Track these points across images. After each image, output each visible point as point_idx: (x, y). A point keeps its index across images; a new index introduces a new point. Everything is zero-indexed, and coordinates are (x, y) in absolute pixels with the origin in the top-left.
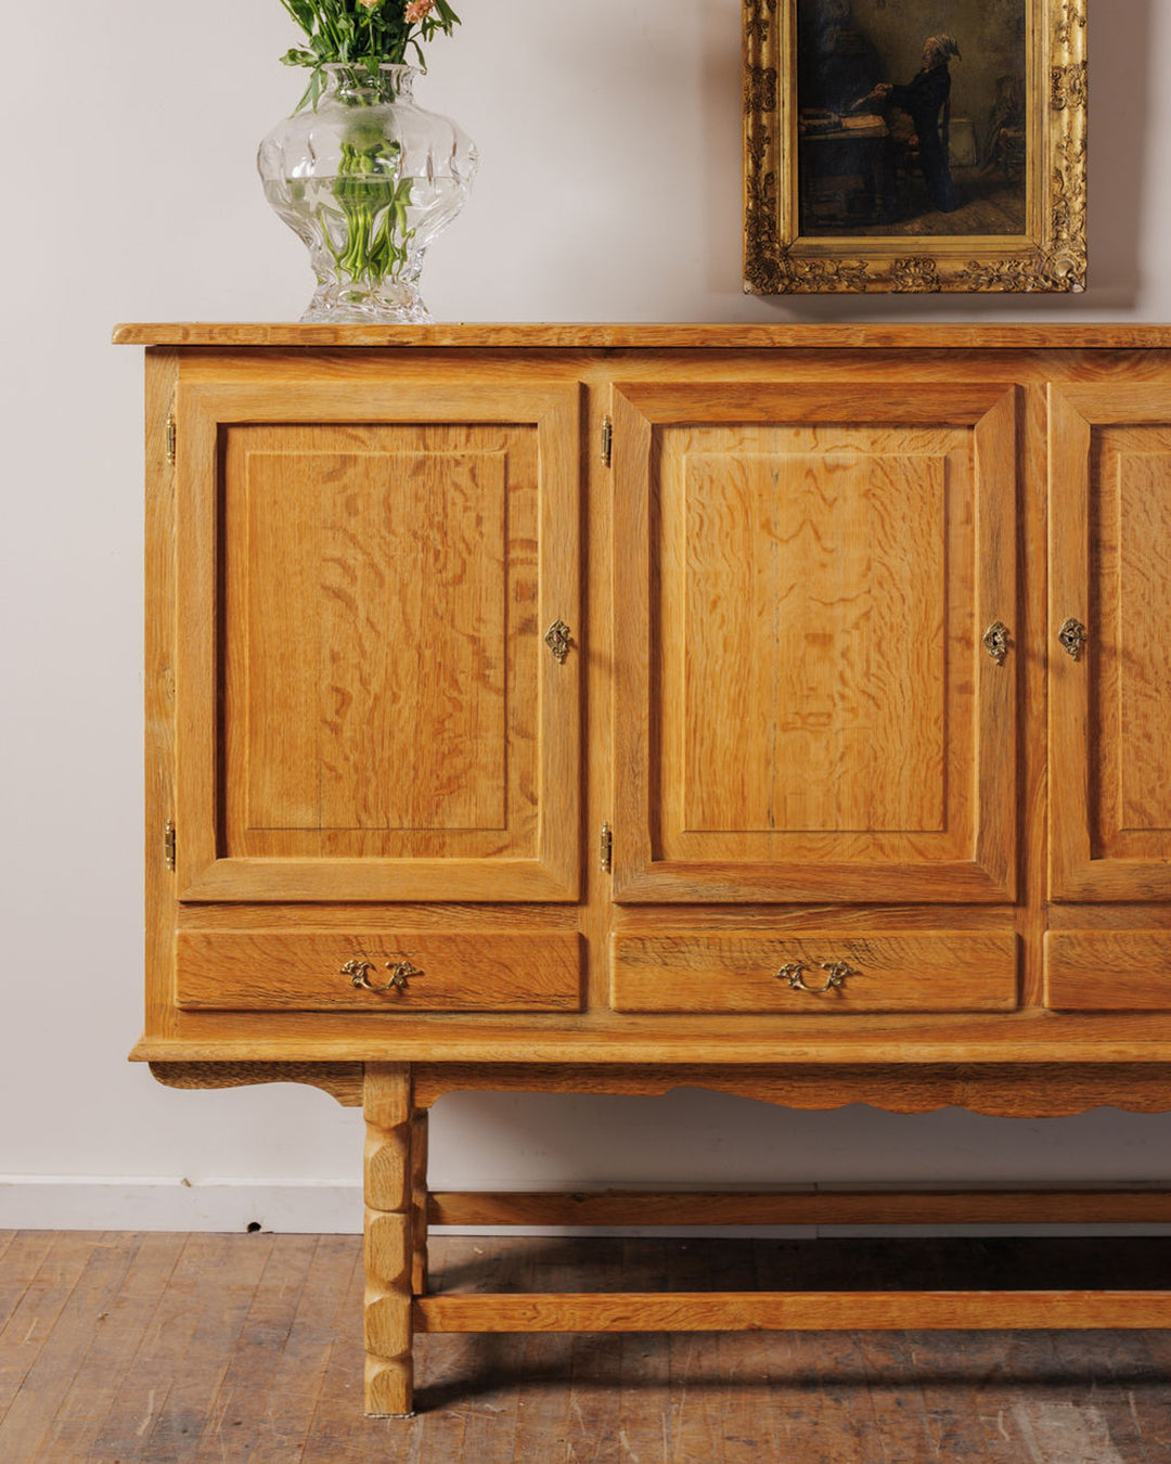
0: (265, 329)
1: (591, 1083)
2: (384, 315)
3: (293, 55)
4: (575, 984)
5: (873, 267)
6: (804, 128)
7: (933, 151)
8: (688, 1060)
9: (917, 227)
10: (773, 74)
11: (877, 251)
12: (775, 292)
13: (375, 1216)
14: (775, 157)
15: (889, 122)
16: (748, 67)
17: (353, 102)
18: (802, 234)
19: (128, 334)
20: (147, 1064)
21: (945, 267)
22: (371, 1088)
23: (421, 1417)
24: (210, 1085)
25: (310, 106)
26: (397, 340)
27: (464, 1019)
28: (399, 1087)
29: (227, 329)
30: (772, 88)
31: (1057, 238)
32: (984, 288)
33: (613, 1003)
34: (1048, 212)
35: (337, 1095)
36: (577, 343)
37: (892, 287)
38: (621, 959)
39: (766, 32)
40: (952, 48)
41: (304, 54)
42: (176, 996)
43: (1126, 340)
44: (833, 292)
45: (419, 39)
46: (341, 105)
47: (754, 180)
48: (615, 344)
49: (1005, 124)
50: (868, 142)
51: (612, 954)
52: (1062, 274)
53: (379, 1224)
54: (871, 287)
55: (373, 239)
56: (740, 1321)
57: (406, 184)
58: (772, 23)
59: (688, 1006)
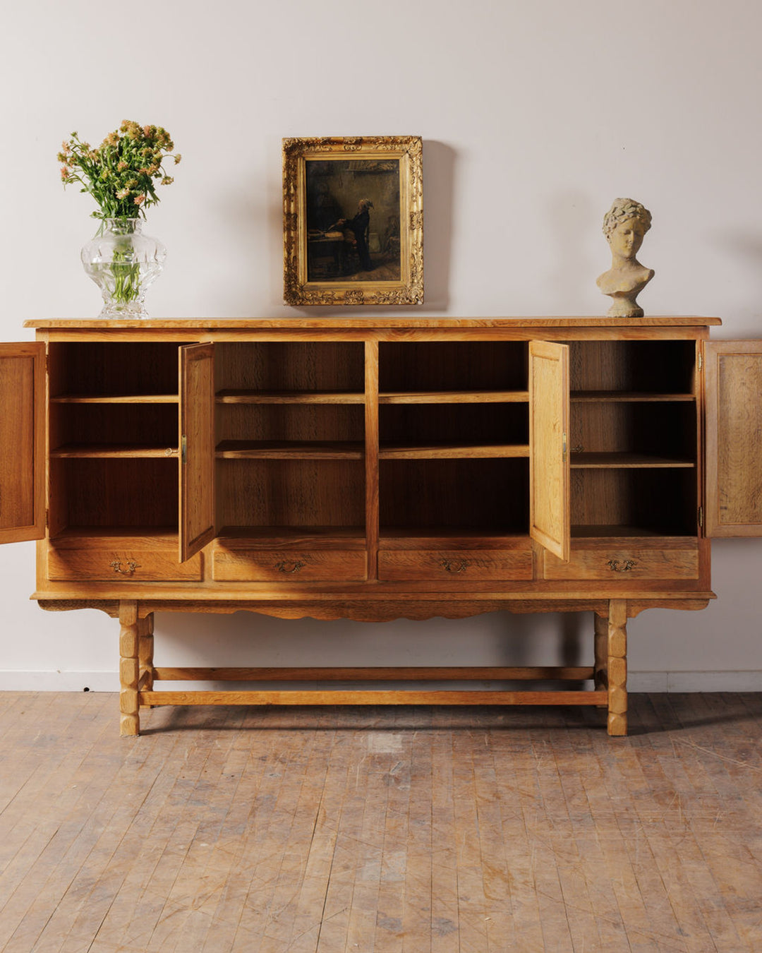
0: (80, 322)
1: (206, 609)
2: (129, 316)
3: (95, 214)
4: (199, 570)
5: (336, 295)
6: (309, 238)
7: (363, 247)
8: (241, 599)
9: (356, 277)
10: (296, 215)
11: (338, 288)
12: (296, 305)
13: (124, 659)
14: (297, 250)
15: (345, 235)
16: (285, 213)
17: (117, 233)
18: (309, 281)
19: (29, 324)
20: (37, 601)
21: (367, 294)
22: (123, 610)
23: (141, 737)
24: (61, 610)
25: (100, 235)
26: (130, 326)
27: (157, 584)
28: (133, 610)
29: (66, 322)
30: (296, 222)
31: (413, 282)
32: (381, 303)
33: (213, 578)
34: (409, 271)
35: (109, 614)
36: (198, 327)
37: (344, 302)
38: (216, 561)
39: (293, 198)
40: (370, 204)
41: (99, 214)
42: (48, 575)
43: (406, 325)
44: (320, 304)
45: (143, 208)
46: (113, 235)
47: (288, 260)
48: (213, 327)
49: (392, 235)
50: (336, 243)
51: (213, 559)
52: (413, 297)
53: (125, 663)
54: (335, 303)
55: (125, 287)
56: (264, 701)
57: (136, 266)
58: (295, 195)
59: (242, 579)
